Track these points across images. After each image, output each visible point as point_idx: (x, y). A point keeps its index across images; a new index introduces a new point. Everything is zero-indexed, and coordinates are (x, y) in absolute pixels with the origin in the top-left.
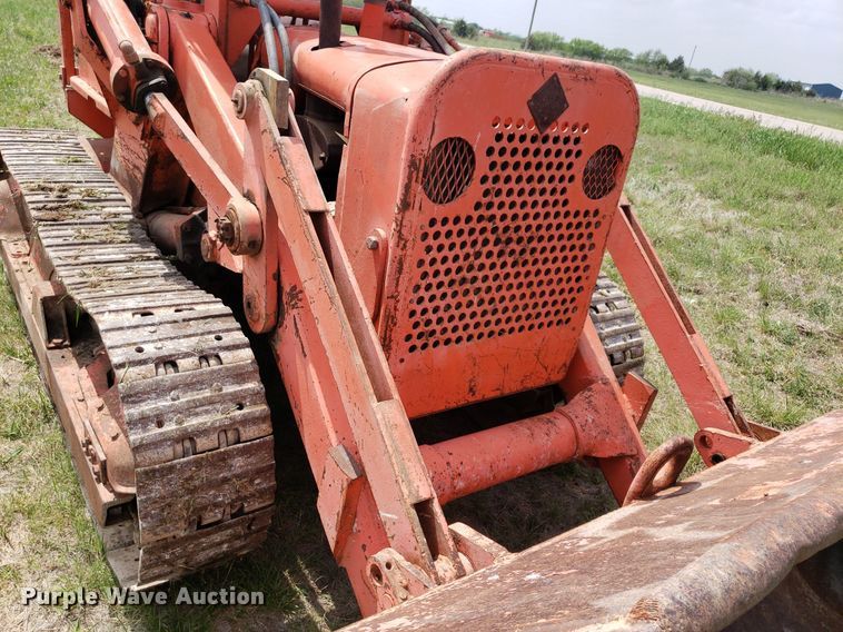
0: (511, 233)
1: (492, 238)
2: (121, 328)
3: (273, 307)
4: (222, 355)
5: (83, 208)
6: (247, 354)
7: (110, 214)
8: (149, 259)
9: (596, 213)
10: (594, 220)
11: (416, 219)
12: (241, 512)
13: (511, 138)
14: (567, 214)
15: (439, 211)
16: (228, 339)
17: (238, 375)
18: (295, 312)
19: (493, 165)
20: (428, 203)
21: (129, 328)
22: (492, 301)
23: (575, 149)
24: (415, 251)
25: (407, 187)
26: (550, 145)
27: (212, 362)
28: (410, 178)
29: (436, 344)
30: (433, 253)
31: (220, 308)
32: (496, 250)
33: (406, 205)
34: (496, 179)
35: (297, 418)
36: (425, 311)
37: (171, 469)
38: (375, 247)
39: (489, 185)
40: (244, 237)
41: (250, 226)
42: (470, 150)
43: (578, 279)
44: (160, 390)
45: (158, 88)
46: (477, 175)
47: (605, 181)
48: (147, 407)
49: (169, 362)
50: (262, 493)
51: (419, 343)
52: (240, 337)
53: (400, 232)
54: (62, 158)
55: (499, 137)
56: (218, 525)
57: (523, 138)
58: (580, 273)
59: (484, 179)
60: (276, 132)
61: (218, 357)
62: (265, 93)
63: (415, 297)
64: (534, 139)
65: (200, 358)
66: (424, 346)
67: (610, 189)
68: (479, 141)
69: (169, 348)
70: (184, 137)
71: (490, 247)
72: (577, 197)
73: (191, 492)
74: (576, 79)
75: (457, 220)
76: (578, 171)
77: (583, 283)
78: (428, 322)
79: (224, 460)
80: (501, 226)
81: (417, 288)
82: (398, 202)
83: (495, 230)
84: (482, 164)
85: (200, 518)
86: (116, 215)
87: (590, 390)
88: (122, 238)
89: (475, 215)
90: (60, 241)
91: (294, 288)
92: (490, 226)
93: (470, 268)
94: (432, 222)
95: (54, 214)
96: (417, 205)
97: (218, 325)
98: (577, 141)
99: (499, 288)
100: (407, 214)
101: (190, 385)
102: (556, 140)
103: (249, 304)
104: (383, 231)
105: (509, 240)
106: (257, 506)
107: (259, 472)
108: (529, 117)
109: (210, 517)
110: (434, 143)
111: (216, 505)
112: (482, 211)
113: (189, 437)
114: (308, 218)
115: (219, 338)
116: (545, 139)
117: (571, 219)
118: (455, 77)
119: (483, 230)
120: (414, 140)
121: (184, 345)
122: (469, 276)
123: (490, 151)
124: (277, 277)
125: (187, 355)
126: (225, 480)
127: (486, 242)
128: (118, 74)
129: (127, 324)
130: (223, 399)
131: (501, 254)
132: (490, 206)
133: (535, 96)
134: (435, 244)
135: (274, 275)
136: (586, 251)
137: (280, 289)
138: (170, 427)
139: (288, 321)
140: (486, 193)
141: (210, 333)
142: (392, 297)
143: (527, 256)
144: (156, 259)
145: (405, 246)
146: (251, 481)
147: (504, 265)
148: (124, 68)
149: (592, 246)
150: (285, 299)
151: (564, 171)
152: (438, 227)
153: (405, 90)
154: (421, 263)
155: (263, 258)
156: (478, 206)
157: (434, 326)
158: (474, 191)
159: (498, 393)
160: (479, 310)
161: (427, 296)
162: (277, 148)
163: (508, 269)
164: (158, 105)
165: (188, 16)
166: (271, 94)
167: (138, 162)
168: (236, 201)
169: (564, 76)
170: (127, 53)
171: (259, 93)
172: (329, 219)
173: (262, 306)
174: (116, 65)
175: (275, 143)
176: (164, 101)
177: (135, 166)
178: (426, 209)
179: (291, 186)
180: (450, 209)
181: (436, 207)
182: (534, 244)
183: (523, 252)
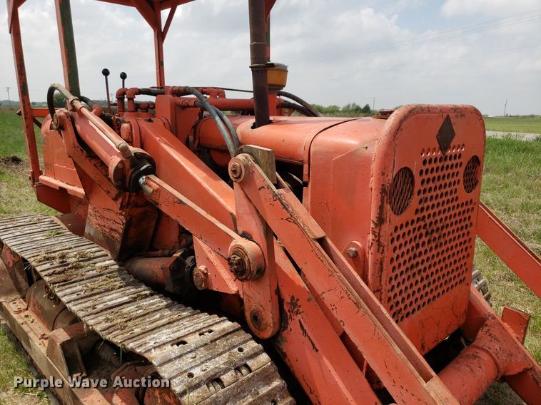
0: (433, 226)
1: (424, 232)
2: (170, 360)
3: (277, 317)
4: (249, 363)
5: (82, 267)
6: (264, 357)
7: (102, 268)
8: (146, 296)
9: (471, 202)
10: (470, 207)
11: (387, 229)
13: (430, 161)
14: (458, 206)
15: (398, 220)
16: (247, 349)
17: (266, 377)
18: (299, 317)
19: (423, 182)
20: (393, 217)
21: (175, 358)
22: (427, 277)
23: (459, 161)
24: (389, 254)
25: (381, 208)
26: (448, 161)
27: (244, 371)
28: (382, 201)
29: (402, 318)
30: (397, 251)
31: (227, 325)
32: (426, 240)
33: (381, 221)
34: (425, 191)
36: (395, 296)
38: (355, 256)
39: (421, 195)
40: (254, 268)
41: (257, 258)
42: (412, 175)
43: (466, 249)
45: (147, 172)
46: (416, 191)
47: (472, 179)
49: (215, 379)
52: (253, 344)
53: (378, 241)
54: (47, 233)
55: (424, 163)
57: (435, 160)
58: (467, 244)
59: (419, 192)
60: (274, 188)
61: (246, 366)
62: (256, 161)
63: (390, 286)
64: (440, 160)
65: (235, 369)
67: (476, 184)
68: (416, 168)
69: (210, 366)
70: (181, 202)
71: (423, 238)
72: (463, 195)
74: (457, 117)
75: (407, 224)
76: (461, 175)
77: (469, 251)
78: (397, 303)
80: (428, 222)
81: (391, 280)
82: (375, 220)
83: (425, 226)
84: (418, 184)
86: (106, 267)
87: (486, 325)
88: (118, 284)
89: (416, 218)
90: (74, 296)
91: (293, 298)
92: (423, 224)
93: (415, 256)
94: (396, 229)
95: (62, 277)
96: (388, 219)
97: (235, 339)
98: (460, 156)
99: (430, 267)
100: (383, 226)
102: (450, 158)
103: (255, 318)
104: (359, 243)
105: (432, 232)
108: (437, 146)
110: (394, 174)
112: (419, 214)
114: (317, 244)
115: (241, 350)
116: (446, 158)
117: (460, 209)
118: (402, 127)
119: (420, 228)
120: (383, 174)
121: (221, 361)
122: (415, 262)
123: (421, 173)
124: (278, 292)
125: (226, 371)
127: (421, 236)
128: (117, 167)
129: (173, 356)
130: (262, 400)
131: (429, 242)
132: (422, 210)
133: (439, 132)
134: (398, 245)
135: (276, 291)
136: (468, 228)
137: (281, 302)
139: (293, 324)
140: (420, 202)
141: (234, 347)
142: (378, 291)
143: (442, 240)
144: (152, 295)
145: (383, 250)
147: (431, 249)
148: (121, 162)
149: (471, 224)
150: (286, 308)
151: (455, 178)
152: (399, 232)
154: (392, 261)
156: (417, 212)
157: (400, 305)
158: (414, 202)
159: (436, 344)
160: (422, 286)
161: (396, 284)
162: (277, 197)
163: (433, 252)
164: (153, 183)
165: (150, 121)
166: (262, 161)
167: (114, 227)
168: (239, 241)
169: (452, 115)
170: (124, 151)
171: (252, 162)
172: (329, 241)
173: (269, 318)
174: (114, 161)
175: (275, 195)
176: (157, 180)
177: (111, 229)
178: (394, 220)
179: (295, 222)
180: (403, 217)
181: (397, 218)
182: (444, 231)
183: (439, 237)
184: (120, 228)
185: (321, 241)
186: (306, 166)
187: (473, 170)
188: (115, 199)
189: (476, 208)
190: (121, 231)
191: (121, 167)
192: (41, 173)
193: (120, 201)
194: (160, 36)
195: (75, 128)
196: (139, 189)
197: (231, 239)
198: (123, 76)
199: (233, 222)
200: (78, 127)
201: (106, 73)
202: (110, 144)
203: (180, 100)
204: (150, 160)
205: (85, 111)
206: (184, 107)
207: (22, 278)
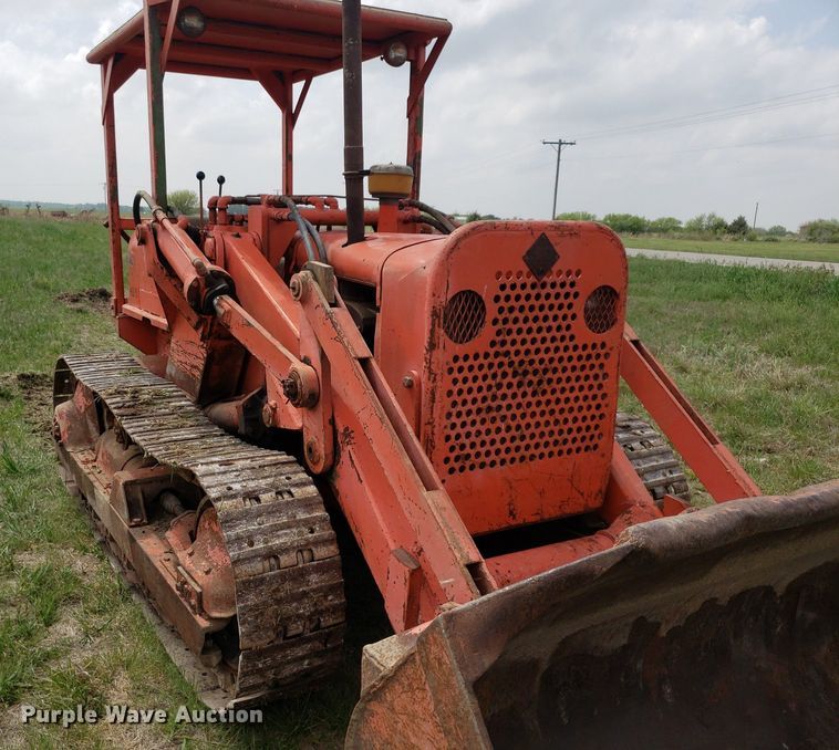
0: (526, 366)
1: (510, 371)
2: (214, 474)
3: (330, 449)
4: (293, 490)
5: (154, 404)
6: (312, 490)
7: (176, 407)
8: (216, 436)
9: (603, 345)
10: (603, 352)
11: (442, 357)
12: (318, 627)
13: (513, 287)
14: (575, 348)
15: (460, 349)
16: (295, 478)
17: (307, 504)
18: (349, 447)
19: (501, 310)
20: (450, 343)
21: (219, 473)
22: (518, 427)
23: (573, 291)
24: (444, 384)
25: (432, 332)
26: (548, 289)
27: (286, 496)
28: (433, 325)
29: (472, 467)
30: (460, 385)
31: (284, 457)
32: (515, 381)
33: (432, 346)
34: (505, 321)
35: (359, 541)
36: (458, 436)
37: (263, 579)
38: (410, 386)
39: (500, 326)
40: (306, 391)
41: (311, 381)
42: (480, 298)
43: (598, 407)
44: (247, 516)
45: (222, 292)
46: (489, 318)
47: (606, 317)
48: (241, 529)
49: (253, 496)
50: (334, 610)
51: (457, 466)
52: (304, 476)
53: (429, 368)
54: (123, 371)
55: (503, 287)
56: (300, 639)
57: (523, 286)
58: (599, 401)
59: (495, 322)
60: (327, 306)
61: (290, 492)
62: (315, 278)
63: (448, 423)
64: (533, 286)
65: (277, 493)
66: (462, 469)
67: (613, 324)
68: (487, 291)
69: (252, 485)
70: (249, 324)
71: (509, 379)
72: (582, 332)
73: (279, 602)
74: (562, 235)
75: (476, 356)
76: (579, 308)
77: (603, 410)
78: (463, 447)
79: (302, 575)
80: (516, 360)
81: (449, 415)
82: (426, 345)
83: (511, 364)
84: (492, 310)
85: (286, 629)
86: (181, 407)
87: (629, 513)
88: (190, 423)
89: (492, 351)
90: (141, 429)
91: (347, 429)
92: (506, 360)
93: (494, 398)
94: (456, 359)
95: (132, 411)
96: (441, 346)
97: (287, 469)
98: (572, 284)
99: (523, 416)
100: (434, 352)
101: (272, 511)
102: (553, 285)
103: (310, 450)
104: (416, 372)
105: (525, 373)
106: (331, 622)
107: (332, 589)
108: (526, 269)
109: (295, 628)
110: (450, 297)
111: (299, 617)
112: (497, 348)
113: (273, 554)
115: (288, 478)
116: (544, 285)
117: (580, 352)
118: (460, 245)
119: (501, 365)
120: (434, 295)
121: (263, 483)
122: (494, 405)
123: (497, 299)
124: (332, 422)
125: (266, 491)
126: (305, 594)
127: (505, 375)
128: (191, 286)
129: (217, 471)
130: (298, 523)
131: (520, 384)
132: (503, 343)
133: (528, 252)
134: (460, 377)
135: (330, 421)
136: (600, 380)
137: (335, 432)
138: (259, 546)
139: (344, 457)
140: (499, 333)
141: (282, 474)
142: (429, 423)
143: (545, 386)
145: (435, 379)
146: (325, 597)
147: (524, 395)
148: (196, 280)
149: (606, 375)
150: (339, 440)
151: (565, 310)
152: (461, 362)
153: (423, 262)
154: (450, 393)
155: (321, 407)
156: (493, 344)
157: (468, 450)
158: (487, 332)
159: (538, 518)
160: (508, 436)
161: (458, 422)
162: (329, 316)
163: (529, 398)
164: (226, 304)
165: (238, 236)
166: (321, 277)
167: (192, 360)
168: (297, 365)
169: (549, 234)
170: (199, 267)
171: (311, 279)
172: (373, 363)
173: (322, 449)
174: (189, 277)
175: (327, 314)
176: (230, 301)
177: (192, 367)
178: (449, 348)
179: (342, 343)
180: (469, 348)
181: (458, 346)
182: (549, 375)
183: (540, 382)
184: (200, 364)
185: (364, 362)
186: (378, 288)
187: (606, 304)
188: (196, 328)
189: (614, 356)
190: (201, 368)
191: (195, 285)
192: (125, 302)
193: (201, 330)
194: (290, 119)
195: (157, 243)
196: (213, 311)
197: (291, 362)
198: (221, 180)
199: (292, 343)
200: (160, 241)
201: (201, 176)
202: (186, 258)
203: (274, 212)
204: (228, 280)
205: (167, 223)
206: (280, 221)
207: (92, 427)
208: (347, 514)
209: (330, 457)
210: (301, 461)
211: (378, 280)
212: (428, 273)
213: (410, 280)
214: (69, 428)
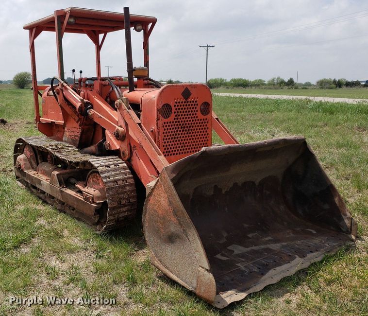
0: (184, 125)
1: (180, 127)
3: (130, 152)
4: (119, 165)
6: (125, 165)
7: (71, 149)
9: (206, 119)
10: (206, 121)
11: (161, 122)
12: (129, 202)
13: (179, 103)
14: (198, 120)
16: (119, 162)
17: (124, 168)
18: (135, 151)
19: (176, 109)
20: (163, 119)
22: (183, 143)
23: (196, 104)
24: (162, 130)
25: (158, 115)
26: (189, 103)
27: (117, 166)
28: (158, 113)
29: (171, 155)
30: (166, 131)
32: (182, 130)
33: (158, 119)
34: (178, 112)
35: (139, 177)
36: (166, 146)
37: (113, 188)
38: (152, 131)
39: (176, 114)
40: (121, 135)
41: (122, 132)
42: (170, 106)
43: (206, 137)
44: (108, 171)
45: (90, 108)
46: (173, 111)
47: (206, 111)
48: (106, 174)
49: (108, 166)
50: (133, 197)
51: (167, 154)
52: (122, 161)
53: (157, 126)
54: (46, 141)
55: (176, 103)
56: (124, 205)
57: (182, 102)
58: (206, 136)
59: (175, 113)
60: (127, 109)
62: (123, 101)
63: (164, 142)
64: (185, 102)
65: (114, 165)
66: (168, 155)
67: (209, 113)
68: (172, 104)
69: (107, 164)
70: (100, 117)
71: (180, 129)
72: (200, 116)
73: (118, 194)
74: (192, 88)
75: (170, 123)
76: (198, 108)
77: (208, 138)
78: (168, 149)
79: (124, 187)
80: (181, 124)
81: (164, 139)
82: (156, 119)
83: (180, 125)
84: (174, 109)
85: (120, 202)
86: (73, 149)
88: (78, 153)
89: (174, 121)
91: (134, 146)
92: (179, 124)
93: (176, 135)
94: (165, 123)
95: (57, 150)
96: (160, 119)
97: (116, 159)
98: (196, 102)
99: (185, 140)
100: (158, 121)
101: (114, 170)
102: (190, 102)
103: (123, 153)
104: (154, 127)
105: (184, 127)
106: (133, 201)
107: (133, 191)
108: (182, 98)
109: (123, 202)
110: (162, 105)
111: (124, 198)
112: (176, 120)
113: (116, 181)
114: (138, 125)
116: (188, 102)
117: (199, 121)
119: (177, 125)
120: (157, 105)
121: (110, 163)
122: (176, 136)
123: (175, 106)
124: (130, 144)
125: (112, 165)
126: (125, 192)
127: (178, 128)
128: (80, 107)
130: (122, 173)
131: (183, 131)
132: (177, 119)
133: (183, 93)
134: (166, 128)
136: (206, 129)
137: (131, 147)
138: (111, 179)
139: (134, 154)
140: (176, 116)
141: (115, 161)
142: (158, 142)
143: (190, 131)
145: (159, 129)
146: (131, 193)
147: (184, 134)
148: (81, 105)
149: (208, 128)
150: (132, 149)
151: (194, 109)
152: (166, 124)
153: (153, 96)
154: (163, 133)
155: (126, 140)
156: (175, 119)
157: (169, 150)
158: (173, 116)
160: (181, 146)
161: (166, 141)
162: (128, 112)
163: (186, 135)
164: (91, 112)
165: (91, 91)
166: (125, 101)
167: (77, 134)
168: (118, 127)
169: (188, 87)
170: (82, 101)
171: (121, 102)
172: (142, 125)
173: (127, 152)
174: (78, 105)
175: (127, 111)
176: (93, 110)
177: (75, 136)
178: (163, 120)
179: (132, 119)
180: (168, 120)
181: (165, 119)
182: (191, 128)
183: (189, 130)
184: (79, 134)
185: (140, 124)
186: (141, 105)
187: (206, 108)
188: (77, 122)
189: (210, 122)
190: (79, 136)
192: (41, 117)
193: (79, 123)
194: (99, 48)
195: (63, 94)
196: (87, 114)
197: (116, 127)
198: (81, 72)
199: (117, 123)
200: (64, 93)
201: (74, 71)
202: (77, 99)
203: (103, 82)
204: (91, 104)
205: (68, 87)
206: (105, 85)
207: (34, 163)
208: (136, 171)
209: (130, 154)
210: (120, 157)
211: (141, 102)
212: (156, 99)
213: (150, 101)
214: (25, 164)
